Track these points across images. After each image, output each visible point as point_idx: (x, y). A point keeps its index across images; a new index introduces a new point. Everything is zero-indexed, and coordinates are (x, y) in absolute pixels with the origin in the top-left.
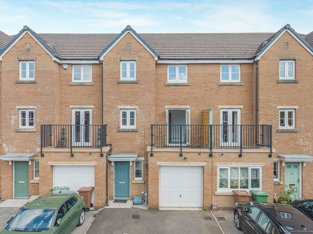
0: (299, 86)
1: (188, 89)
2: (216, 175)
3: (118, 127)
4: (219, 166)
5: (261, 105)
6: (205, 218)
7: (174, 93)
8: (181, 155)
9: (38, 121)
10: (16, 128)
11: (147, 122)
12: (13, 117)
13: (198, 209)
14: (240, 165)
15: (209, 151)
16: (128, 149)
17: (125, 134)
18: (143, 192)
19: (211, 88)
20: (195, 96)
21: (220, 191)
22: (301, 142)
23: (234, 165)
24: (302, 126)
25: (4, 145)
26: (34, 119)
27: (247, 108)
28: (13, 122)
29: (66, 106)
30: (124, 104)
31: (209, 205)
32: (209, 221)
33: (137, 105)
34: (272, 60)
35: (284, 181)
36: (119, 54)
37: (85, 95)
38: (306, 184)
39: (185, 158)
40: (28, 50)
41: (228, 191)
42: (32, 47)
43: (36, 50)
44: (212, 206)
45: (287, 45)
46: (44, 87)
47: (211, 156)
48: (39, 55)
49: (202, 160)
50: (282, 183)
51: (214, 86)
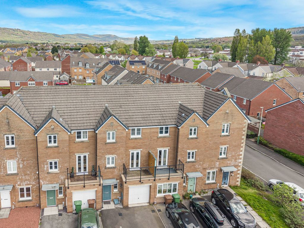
0: (198, 140)
1: (142, 141)
2: (157, 189)
3: (106, 166)
4: (158, 184)
5: (179, 150)
6: (152, 211)
7: (134, 143)
8: (140, 181)
9: (60, 167)
10: (48, 172)
11: (121, 162)
12: (46, 166)
13: (147, 204)
14: (168, 183)
15: (154, 178)
16: (111, 177)
17: (109, 170)
18: (118, 197)
19: (154, 139)
20: (145, 144)
21: (158, 195)
22: (197, 166)
23: (165, 183)
24: (198, 159)
25: (41, 181)
26: (57, 165)
27: (172, 148)
28: (45, 169)
29: (73, 154)
30: (109, 154)
31: (153, 202)
32: (154, 213)
33: (116, 154)
34: (186, 128)
35: (188, 185)
36: (107, 128)
37: (84, 147)
38: (197, 185)
39: (142, 182)
40: (53, 129)
41: (162, 195)
42: (55, 127)
43: (58, 129)
44: (154, 203)
45: (194, 120)
46: (64, 148)
47: (155, 180)
48: (60, 131)
49: (150, 182)
50: (186, 186)
51: (156, 138)
